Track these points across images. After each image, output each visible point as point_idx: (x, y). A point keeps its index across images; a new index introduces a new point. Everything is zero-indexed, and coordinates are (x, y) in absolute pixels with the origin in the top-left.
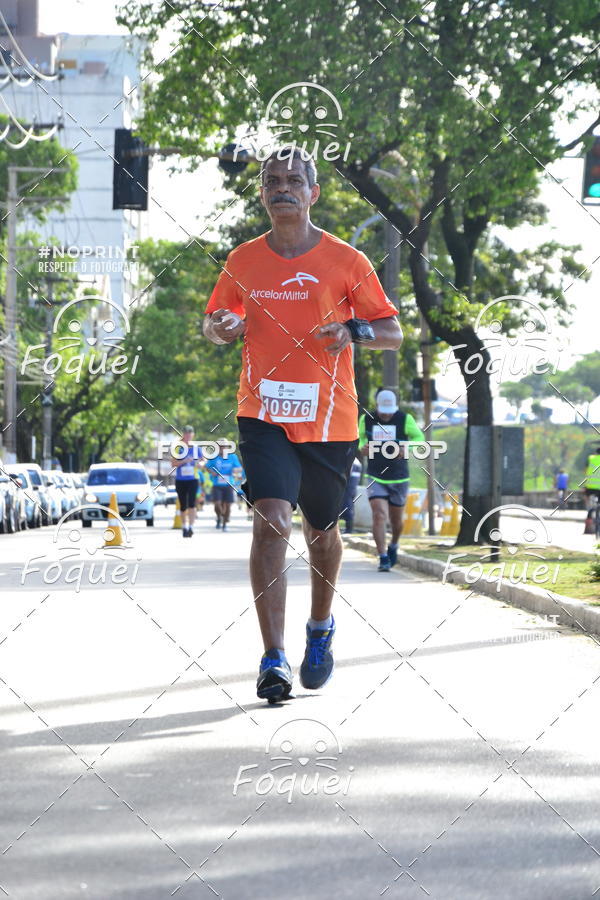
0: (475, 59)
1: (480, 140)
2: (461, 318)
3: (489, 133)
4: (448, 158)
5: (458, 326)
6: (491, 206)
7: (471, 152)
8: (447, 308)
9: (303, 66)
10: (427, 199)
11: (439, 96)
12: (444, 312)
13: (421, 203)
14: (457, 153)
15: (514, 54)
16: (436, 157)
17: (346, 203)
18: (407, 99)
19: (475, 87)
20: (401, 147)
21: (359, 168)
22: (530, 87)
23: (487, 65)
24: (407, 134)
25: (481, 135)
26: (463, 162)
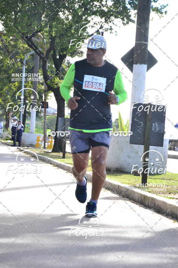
0: (65, 7)
1: (65, 31)
2: (57, 84)
3: (68, 30)
4: (55, 36)
5: (56, 86)
6: (67, 51)
7: (62, 35)
8: (53, 81)
9: (14, 6)
10: (48, 48)
11: (54, 17)
12: (52, 82)
13: (46, 49)
14: (58, 35)
15: (77, 6)
16: (52, 35)
17: (23, 47)
18: (44, 17)
19: (64, 15)
20: (41, 32)
21: (29, 37)
22: (81, 17)
23: (68, 9)
24: (44, 28)
25: (65, 30)
26: (60, 38)
